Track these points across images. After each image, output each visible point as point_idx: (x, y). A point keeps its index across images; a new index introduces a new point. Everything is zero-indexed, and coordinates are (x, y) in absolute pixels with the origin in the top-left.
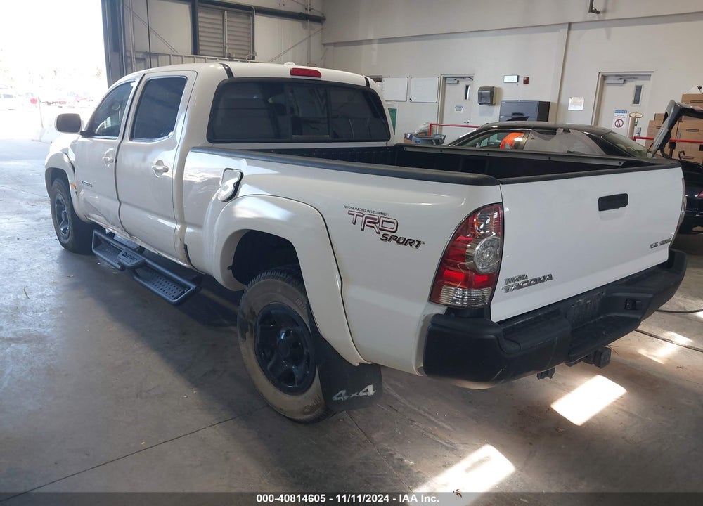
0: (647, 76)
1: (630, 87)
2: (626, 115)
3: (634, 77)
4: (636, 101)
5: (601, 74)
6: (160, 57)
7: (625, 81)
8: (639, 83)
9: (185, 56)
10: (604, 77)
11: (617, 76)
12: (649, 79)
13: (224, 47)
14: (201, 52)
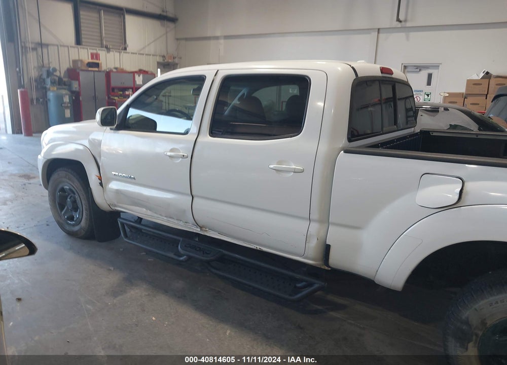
0: (436, 67)
1: (424, 74)
2: (421, 93)
3: (426, 67)
4: (429, 83)
5: (403, 65)
6: (49, 47)
7: (420, 70)
8: (430, 71)
9: (70, 47)
10: (405, 67)
11: (415, 66)
12: (438, 69)
13: (102, 40)
14: (83, 44)
